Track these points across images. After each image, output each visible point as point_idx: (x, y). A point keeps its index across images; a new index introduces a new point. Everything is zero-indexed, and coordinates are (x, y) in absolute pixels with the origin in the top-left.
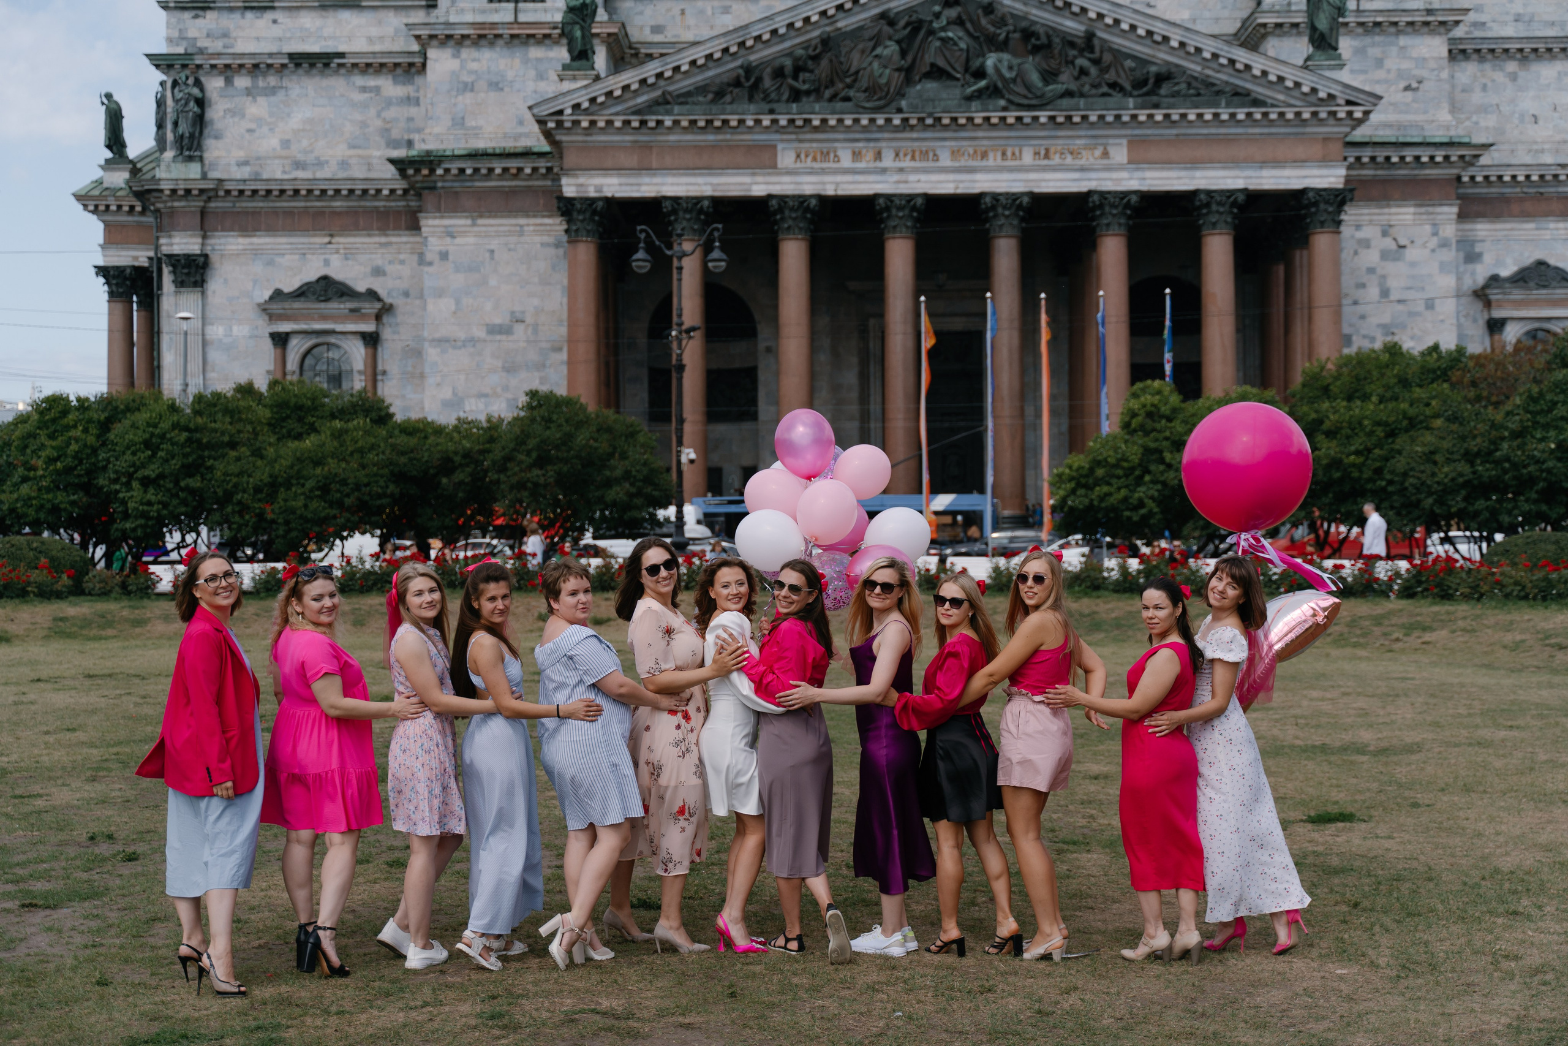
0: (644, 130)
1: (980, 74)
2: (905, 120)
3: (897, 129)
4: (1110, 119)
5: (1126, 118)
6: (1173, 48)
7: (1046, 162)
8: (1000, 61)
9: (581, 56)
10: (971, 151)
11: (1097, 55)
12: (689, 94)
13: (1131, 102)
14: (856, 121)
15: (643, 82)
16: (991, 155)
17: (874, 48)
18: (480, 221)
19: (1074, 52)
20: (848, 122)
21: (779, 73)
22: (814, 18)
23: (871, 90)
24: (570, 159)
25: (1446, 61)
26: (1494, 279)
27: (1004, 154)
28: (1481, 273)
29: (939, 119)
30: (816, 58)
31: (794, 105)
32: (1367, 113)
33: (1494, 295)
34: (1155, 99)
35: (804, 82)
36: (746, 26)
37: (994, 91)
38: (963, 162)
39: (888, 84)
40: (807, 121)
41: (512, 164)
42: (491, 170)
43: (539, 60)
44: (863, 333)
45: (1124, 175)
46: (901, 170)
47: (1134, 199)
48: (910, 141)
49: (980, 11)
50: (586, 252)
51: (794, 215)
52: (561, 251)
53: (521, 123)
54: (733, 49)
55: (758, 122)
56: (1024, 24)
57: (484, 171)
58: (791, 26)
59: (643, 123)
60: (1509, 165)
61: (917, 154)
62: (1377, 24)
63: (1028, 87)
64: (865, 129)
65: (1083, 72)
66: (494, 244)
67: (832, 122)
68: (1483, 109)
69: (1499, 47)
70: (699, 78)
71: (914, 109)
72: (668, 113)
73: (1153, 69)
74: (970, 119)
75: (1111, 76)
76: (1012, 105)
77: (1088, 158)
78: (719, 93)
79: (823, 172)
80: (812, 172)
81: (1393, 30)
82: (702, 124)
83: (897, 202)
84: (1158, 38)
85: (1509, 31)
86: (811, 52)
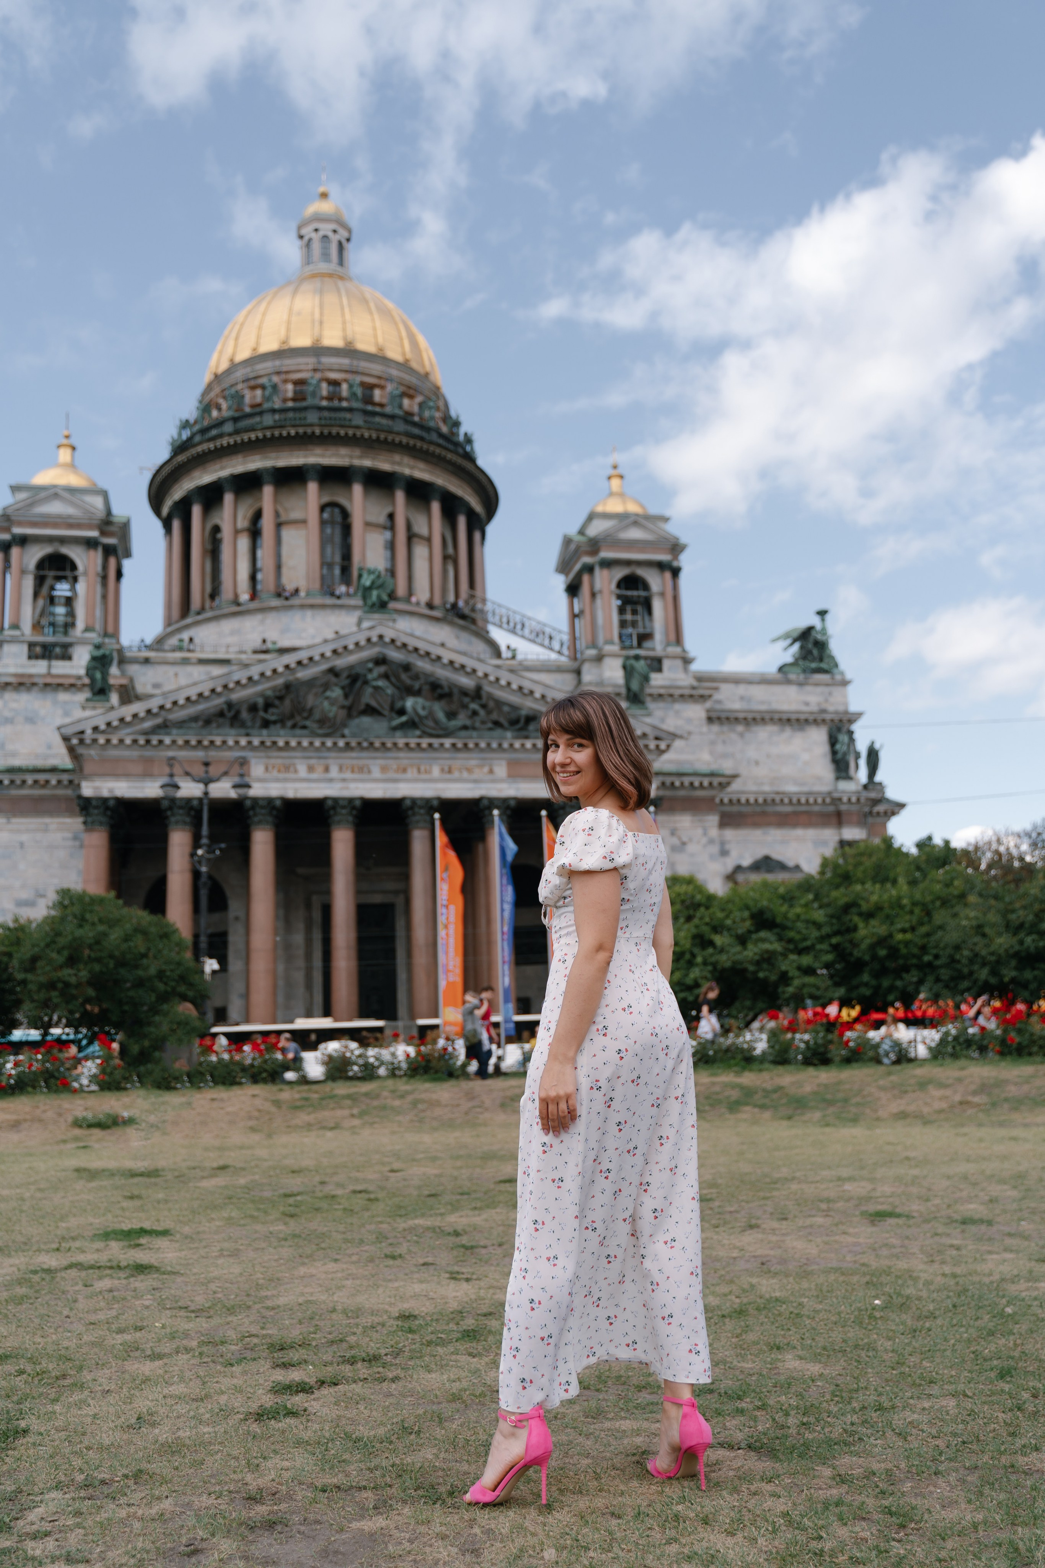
0: (148, 747)
1: (402, 712)
2: (347, 744)
3: (341, 750)
4: (494, 745)
5: (506, 745)
6: (536, 699)
7: (448, 776)
8: (416, 703)
9: (100, 691)
10: (395, 767)
11: (484, 701)
12: (184, 722)
13: (509, 734)
14: (311, 744)
15: (149, 712)
16: (409, 771)
17: (324, 691)
18: (14, 820)
19: (466, 700)
20: (305, 743)
21: (253, 708)
22: (280, 669)
23: (322, 722)
24: (88, 768)
25: (704, 721)
26: (738, 869)
27: (419, 771)
28: (729, 864)
29: (371, 744)
30: (281, 698)
31: (265, 732)
32: (668, 746)
33: (740, 878)
34: (524, 733)
35: (273, 714)
36: (229, 674)
37: (412, 725)
38: (391, 775)
39: (335, 717)
40: (274, 743)
41: (42, 777)
42: (24, 782)
43: (65, 703)
44: (308, 906)
45: (504, 786)
46: (344, 780)
47: (513, 803)
48: (353, 759)
49: (401, 670)
50: (98, 840)
51: (263, 811)
52: (77, 843)
53: (49, 747)
54: (219, 689)
55: (237, 743)
56: (431, 679)
57: (18, 782)
58: (262, 675)
59: (148, 742)
60: (743, 792)
61: (356, 770)
62: (660, 696)
63: (436, 722)
64: (317, 750)
65: (475, 713)
66: (24, 837)
67: (293, 743)
68: (725, 756)
69: (732, 715)
70: (192, 710)
71: (354, 735)
72: (168, 734)
73: (524, 713)
74: (395, 744)
75: (495, 716)
76: (425, 734)
77: (478, 774)
78: (208, 721)
79: (285, 780)
80: (277, 780)
81: (670, 699)
82: (193, 743)
83: (341, 803)
84: (526, 691)
85: (737, 706)
86: (278, 694)
